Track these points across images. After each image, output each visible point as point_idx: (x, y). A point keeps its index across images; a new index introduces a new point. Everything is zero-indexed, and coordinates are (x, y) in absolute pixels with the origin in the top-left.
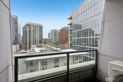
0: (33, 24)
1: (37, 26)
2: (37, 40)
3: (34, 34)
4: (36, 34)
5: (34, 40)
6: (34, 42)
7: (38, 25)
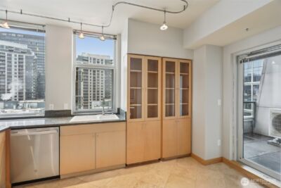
0: (93, 57)
1: (100, 61)
2: (100, 90)
3: (94, 78)
4: (98, 77)
5: (94, 91)
6: (94, 94)
7: (102, 58)
